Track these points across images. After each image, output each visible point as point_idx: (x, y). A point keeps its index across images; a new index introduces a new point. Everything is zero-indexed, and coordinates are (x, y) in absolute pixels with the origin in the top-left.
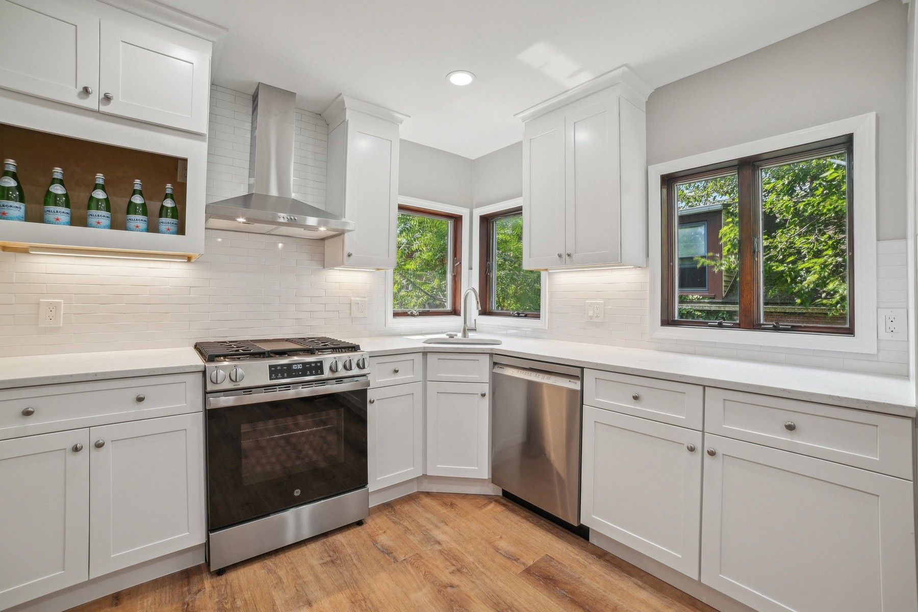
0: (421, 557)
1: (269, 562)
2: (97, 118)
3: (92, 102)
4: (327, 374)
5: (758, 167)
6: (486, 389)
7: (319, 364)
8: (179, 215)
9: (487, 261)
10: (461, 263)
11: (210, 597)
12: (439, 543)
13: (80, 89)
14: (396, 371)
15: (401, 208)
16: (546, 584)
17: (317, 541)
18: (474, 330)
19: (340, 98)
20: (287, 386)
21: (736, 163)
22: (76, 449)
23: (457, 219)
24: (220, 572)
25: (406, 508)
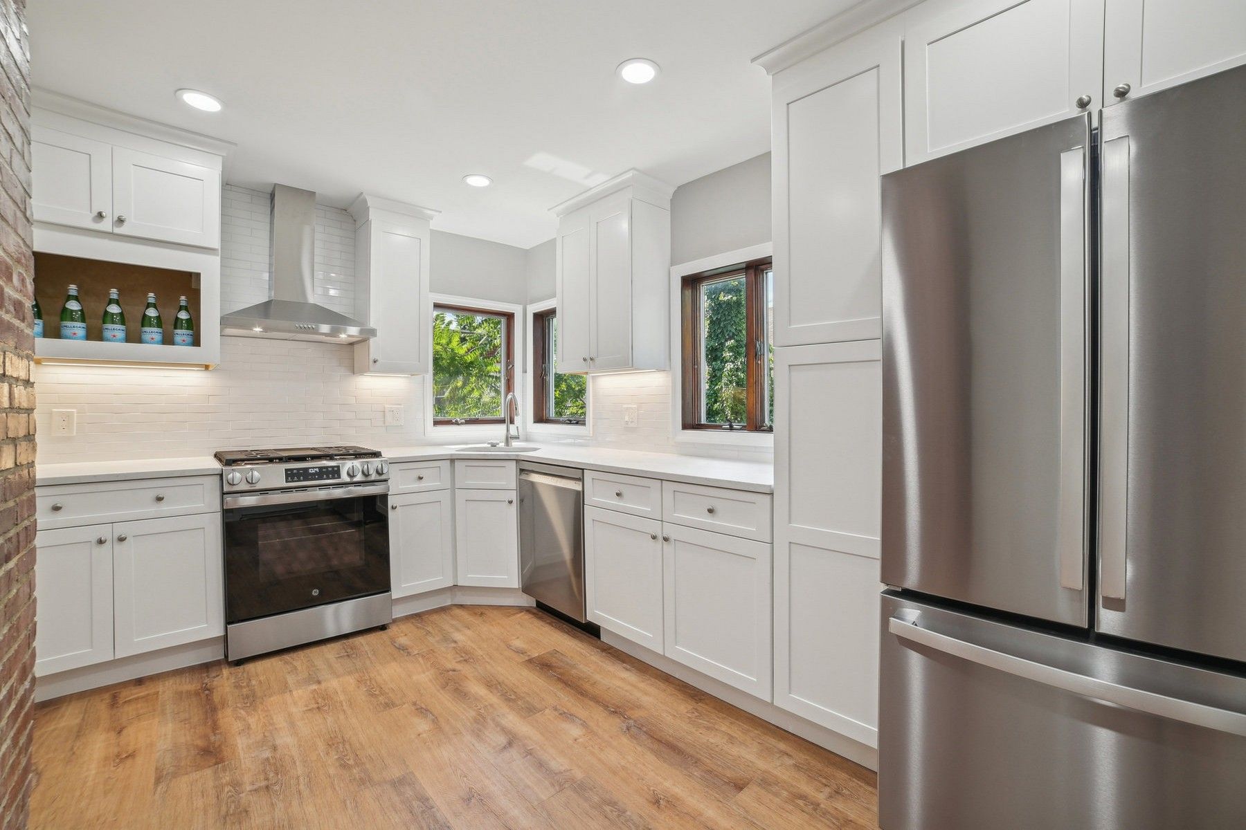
0: (434, 652)
1: (287, 657)
2: (110, 239)
3: (106, 225)
4: (345, 478)
5: (763, 271)
6: (513, 496)
7: (336, 469)
8: (193, 325)
9: (543, 363)
10: (513, 366)
11: (228, 679)
12: (455, 642)
13: (95, 213)
14: (421, 478)
15: (437, 306)
16: (541, 669)
17: (337, 642)
18: (517, 438)
19: (362, 197)
20: (304, 488)
21: (744, 266)
22: (101, 542)
23: (510, 317)
24: (239, 663)
25: (435, 617)
